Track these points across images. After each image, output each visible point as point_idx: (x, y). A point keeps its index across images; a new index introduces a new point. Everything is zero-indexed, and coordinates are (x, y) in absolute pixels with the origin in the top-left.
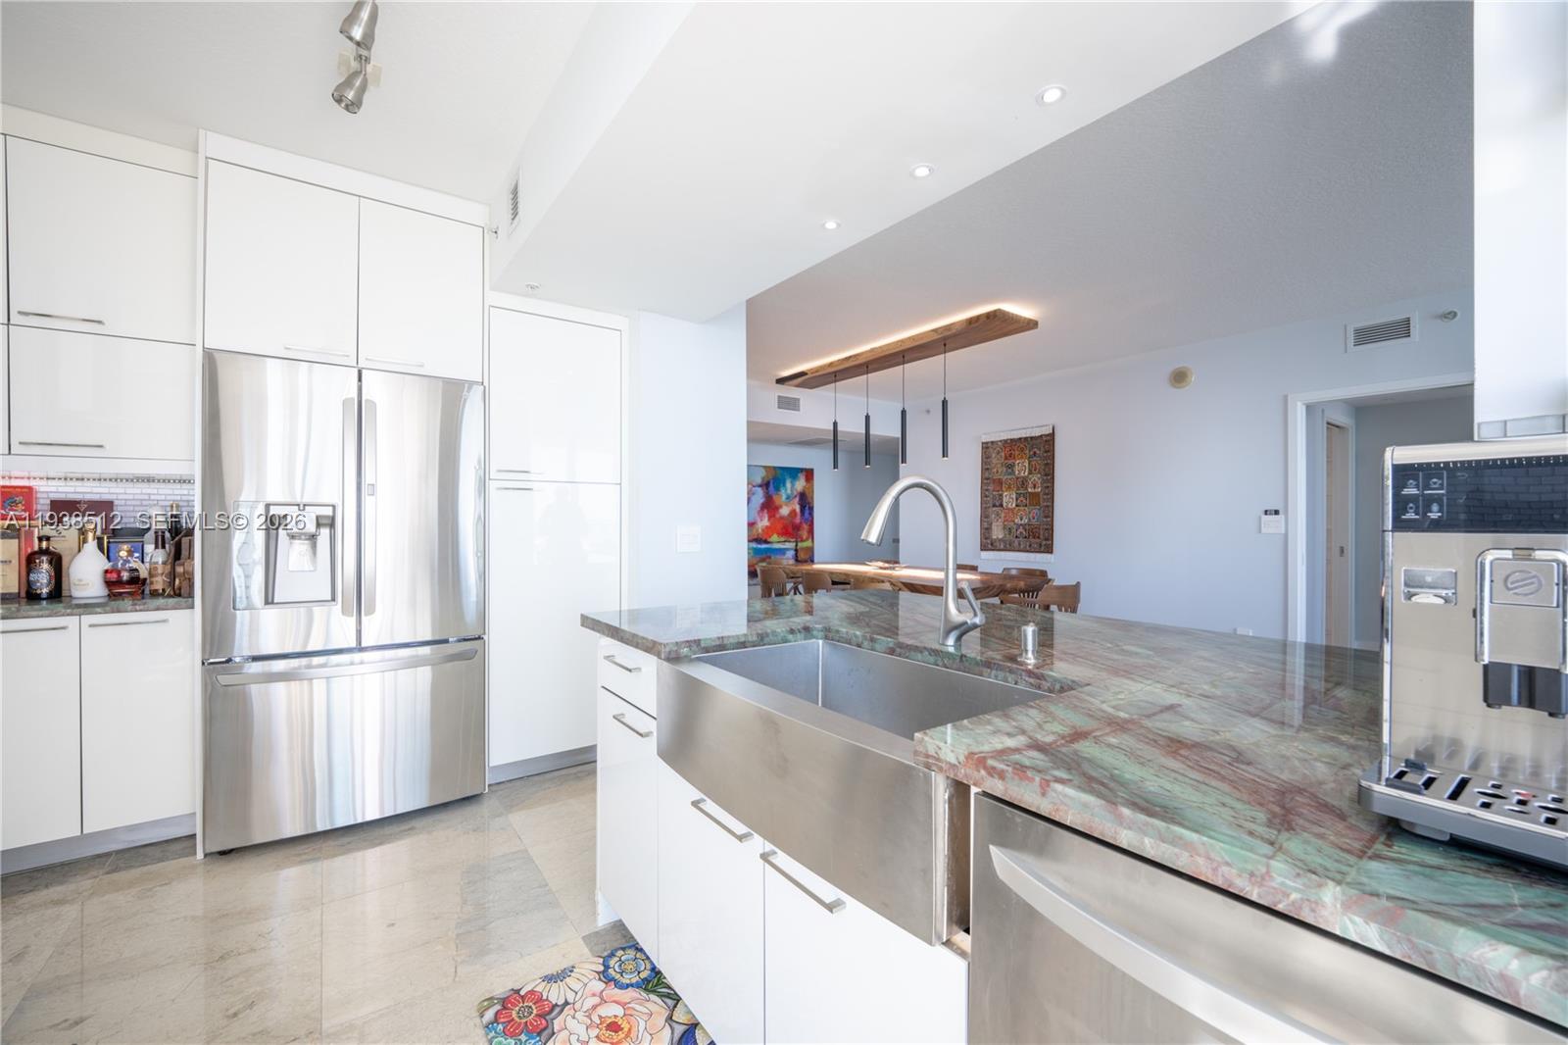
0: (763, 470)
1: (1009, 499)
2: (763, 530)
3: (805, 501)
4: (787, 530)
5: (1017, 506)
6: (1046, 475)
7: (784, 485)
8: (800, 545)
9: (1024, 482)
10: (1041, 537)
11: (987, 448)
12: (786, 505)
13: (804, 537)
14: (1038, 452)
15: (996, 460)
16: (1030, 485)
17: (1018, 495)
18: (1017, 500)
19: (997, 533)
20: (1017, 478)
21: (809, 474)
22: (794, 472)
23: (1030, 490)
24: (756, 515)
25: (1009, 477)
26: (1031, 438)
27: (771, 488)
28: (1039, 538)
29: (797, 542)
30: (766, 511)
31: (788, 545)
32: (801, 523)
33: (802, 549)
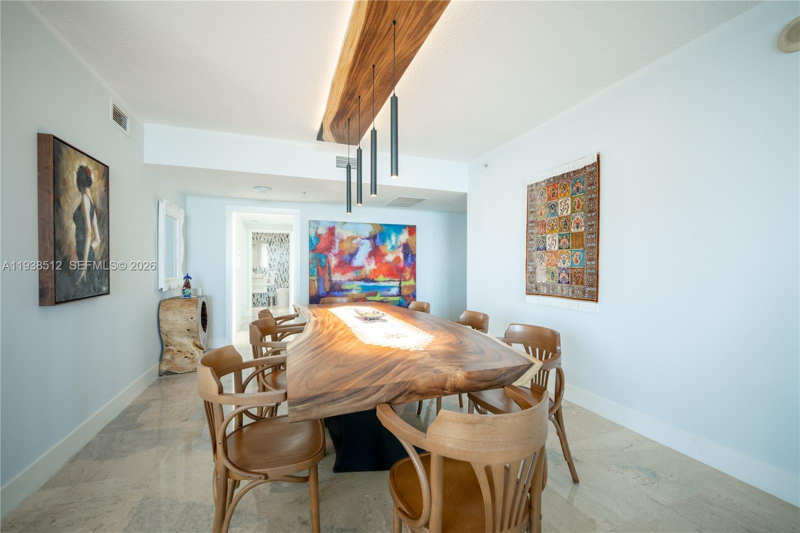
0: (371, 227)
1: (552, 241)
2: (371, 272)
3: (409, 251)
4: (392, 272)
5: (560, 248)
6: (590, 212)
7: (390, 238)
8: (403, 283)
9: (566, 223)
10: (585, 282)
11: (532, 190)
12: (391, 253)
13: (407, 278)
14: (581, 187)
15: (541, 202)
16: (574, 225)
17: (561, 236)
18: (559, 242)
19: (542, 278)
20: (560, 218)
21: (412, 230)
22: (398, 228)
23: (572, 230)
24: (365, 260)
25: (552, 218)
26: (574, 172)
27: (378, 239)
28: (582, 284)
29: (400, 281)
30: (373, 257)
31: (392, 284)
32: (404, 266)
33: (406, 286)
